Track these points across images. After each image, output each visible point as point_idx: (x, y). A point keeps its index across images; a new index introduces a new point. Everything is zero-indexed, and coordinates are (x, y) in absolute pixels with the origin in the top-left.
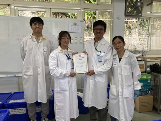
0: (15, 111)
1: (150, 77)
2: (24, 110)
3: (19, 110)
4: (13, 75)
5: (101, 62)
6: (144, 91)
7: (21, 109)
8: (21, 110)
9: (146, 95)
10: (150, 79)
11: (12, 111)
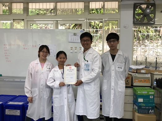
0: (11, 111)
1: (153, 93)
2: (18, 112)
3: (14, 112)
4: (19, 80)
5: (89, 70)
6: (145, 109)
7: (16, 110)
8: (15, 112)
9: (148, 113)
10: (153, 95)
11: (9, 111)
